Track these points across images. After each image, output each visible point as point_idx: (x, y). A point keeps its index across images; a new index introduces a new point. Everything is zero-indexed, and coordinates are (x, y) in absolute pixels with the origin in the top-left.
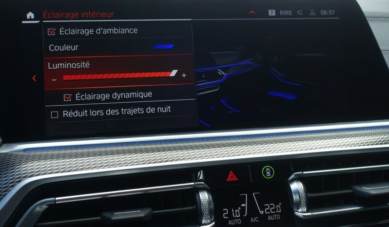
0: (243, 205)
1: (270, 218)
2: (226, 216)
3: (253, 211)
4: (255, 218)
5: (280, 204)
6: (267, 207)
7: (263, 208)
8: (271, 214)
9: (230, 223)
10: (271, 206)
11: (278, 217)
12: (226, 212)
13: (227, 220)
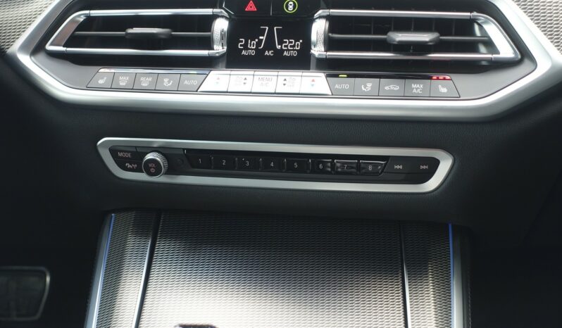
0: (261, 38)
1: (285, 53)
2: (241, 46)
3: (270, 44)
4: (270, 52)
5: (301, 41)
6: (286, 42)
7: (281, 43)
8: (288, 50)
9: (244, 52)
10: (290, 42)
11: (295, 54)
12: (242, 41)
13: (241, 50)
